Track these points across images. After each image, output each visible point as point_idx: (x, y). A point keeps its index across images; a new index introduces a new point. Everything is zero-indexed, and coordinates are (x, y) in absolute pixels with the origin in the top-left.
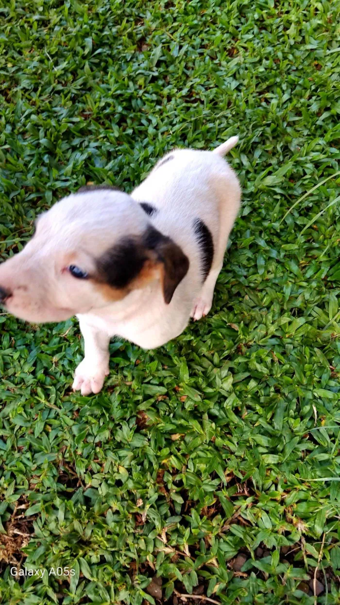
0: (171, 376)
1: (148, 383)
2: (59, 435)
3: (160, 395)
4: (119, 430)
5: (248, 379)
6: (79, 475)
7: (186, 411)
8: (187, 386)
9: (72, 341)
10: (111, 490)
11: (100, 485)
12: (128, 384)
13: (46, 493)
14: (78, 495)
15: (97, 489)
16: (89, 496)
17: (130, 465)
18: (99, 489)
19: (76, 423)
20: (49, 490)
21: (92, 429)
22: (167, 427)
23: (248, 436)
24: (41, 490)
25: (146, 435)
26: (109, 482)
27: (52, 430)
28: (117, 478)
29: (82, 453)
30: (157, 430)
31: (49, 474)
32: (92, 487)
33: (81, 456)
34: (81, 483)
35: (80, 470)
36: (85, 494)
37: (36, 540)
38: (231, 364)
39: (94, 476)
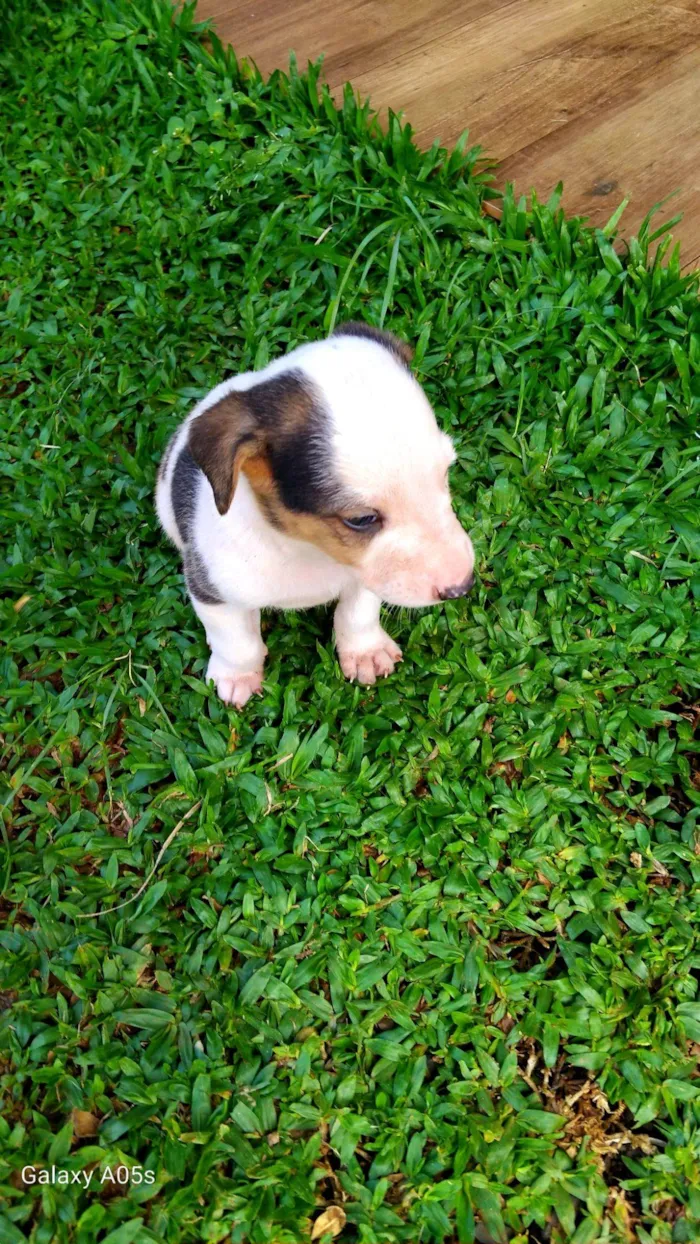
0: (466, 689)
1: (453, 727)
2: (445, 919)
3: (484, 725)
4: (500, 816)
5: (542, 597)
6: (533, 933)
7: (534, 704)
8: (497, 679)
9: (289, 803)
10: (592, 891)
11: (572, 903)
12: (434, 755)
13: (535, 1004)
14: (569, 949)
15: (576, 913)
16: (580, 931)
17: (568, 837)
18: (578, 909)
19: (442, 879)
20: (532, 995)
21: (470, 860)
22: (543, 743)
23: (626, 649)
24: (522, 1012)
25: (535, 783)
26: (577, 884)
27: (426, 928)
28: (576, 870)
29: (501, 901)
30: (538, 760)
31: (503, 978)
32: (566, 921)
33: (504, 906)
34: (548, 939)
35: (526, 925)
36: (573, 936)
37: (606, 1073)
38: (505, 600)
39: (551, 905)
